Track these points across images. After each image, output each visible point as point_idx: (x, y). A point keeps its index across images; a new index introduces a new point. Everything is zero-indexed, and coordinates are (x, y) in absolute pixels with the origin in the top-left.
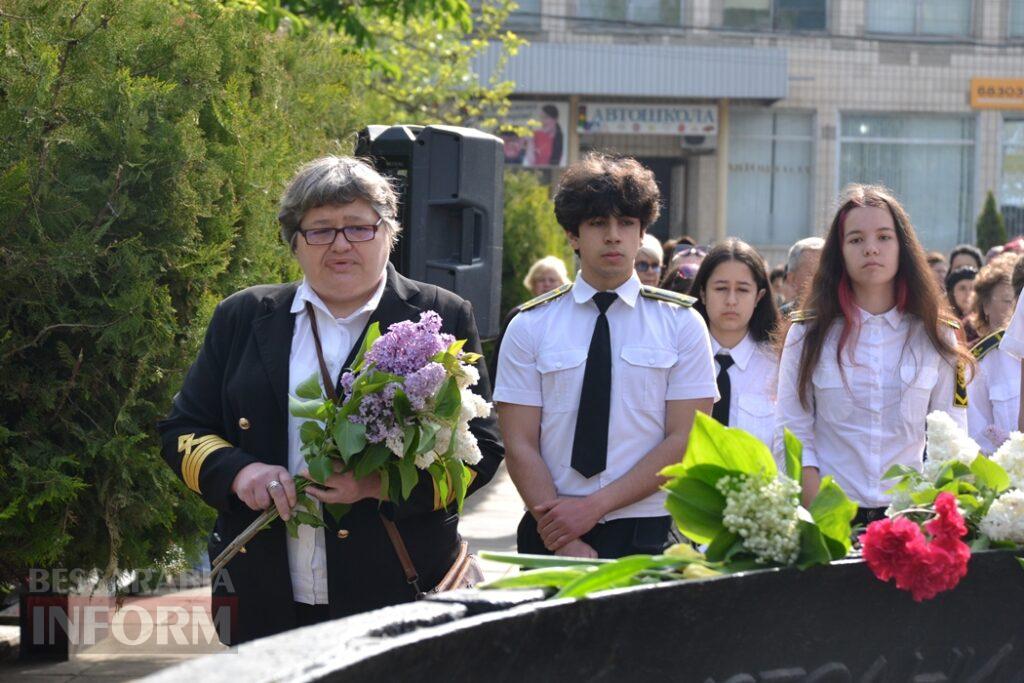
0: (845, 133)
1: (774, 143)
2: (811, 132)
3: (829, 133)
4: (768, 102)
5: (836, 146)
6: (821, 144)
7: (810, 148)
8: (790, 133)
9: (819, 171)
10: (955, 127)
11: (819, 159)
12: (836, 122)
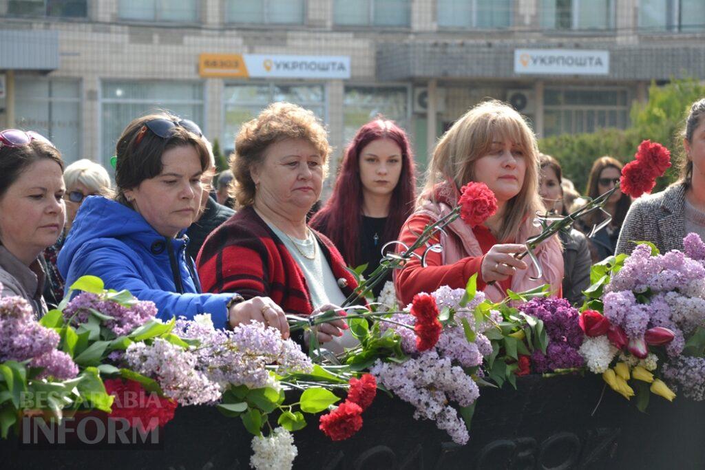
0: (105, 96)
1: (50, 104)
2: (78, 95)
3: (92, 95)
4: (45, 72)
5: (98, 105)
6: (87, 105)
7: (78, 108)
8: (62, 96)
9: (86, 125)
10: (189, 90)
11: (86, 115)
12: (98, 88)
